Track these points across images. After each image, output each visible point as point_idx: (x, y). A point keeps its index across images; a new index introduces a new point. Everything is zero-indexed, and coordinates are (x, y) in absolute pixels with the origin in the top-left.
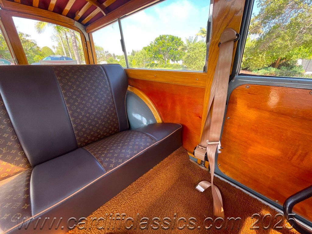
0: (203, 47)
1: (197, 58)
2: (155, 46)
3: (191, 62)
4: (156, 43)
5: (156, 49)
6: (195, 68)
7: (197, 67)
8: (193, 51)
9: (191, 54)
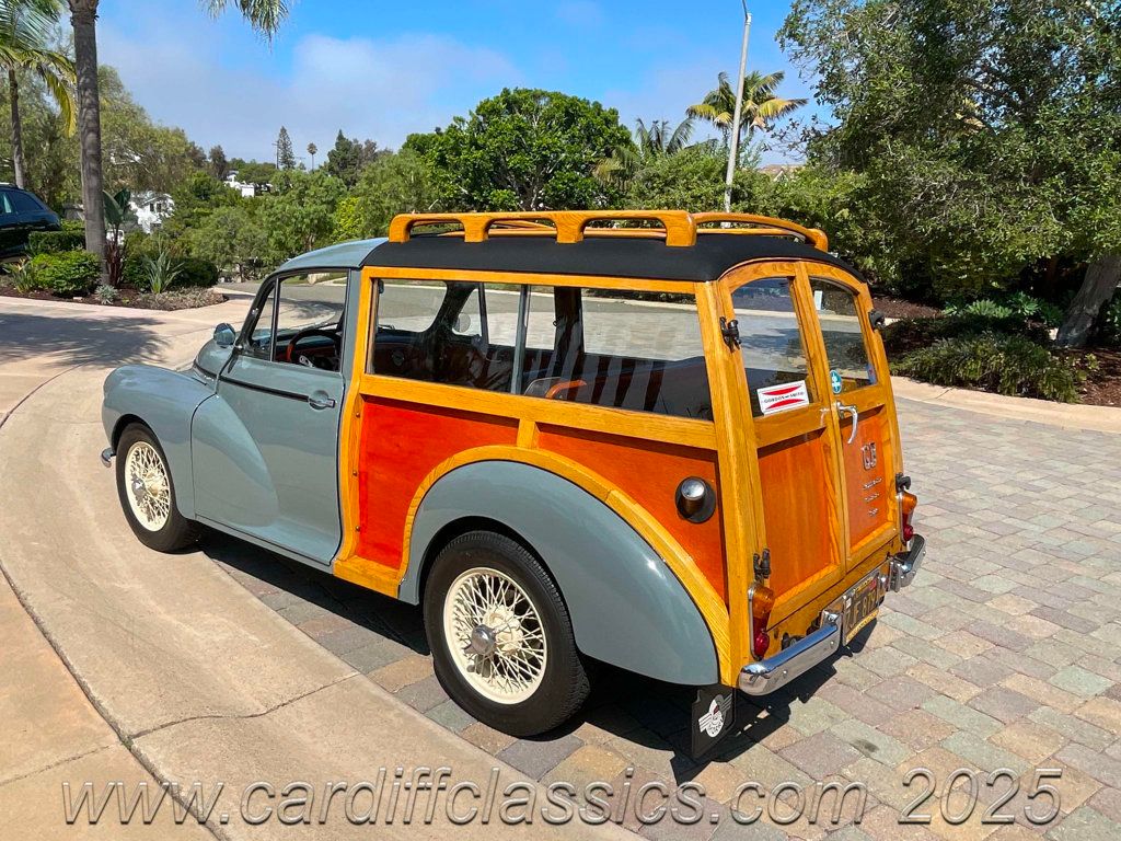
0: (707, 177)
2: (474, 143)
4: (479, 127)
5: (482, 158)
8: (662, 191)
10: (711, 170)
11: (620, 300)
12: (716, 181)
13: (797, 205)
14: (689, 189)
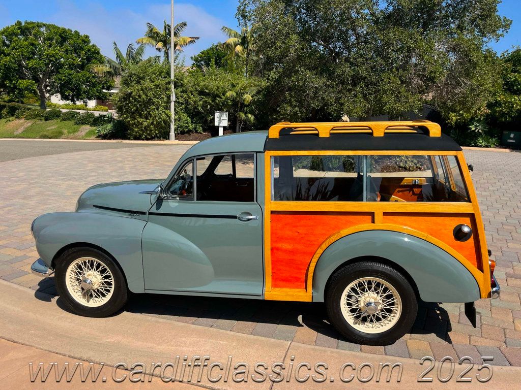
0: (160, 75)
1: (149, 102)
3: (137, 109)
6: (148, 126)
7: (152, 123)
8: (138, 82)
9: (134, 89)
10: (162, 72)
11: (120, 141)
12: (165, 77)
13: (207, 89)
14: (153, 82)
